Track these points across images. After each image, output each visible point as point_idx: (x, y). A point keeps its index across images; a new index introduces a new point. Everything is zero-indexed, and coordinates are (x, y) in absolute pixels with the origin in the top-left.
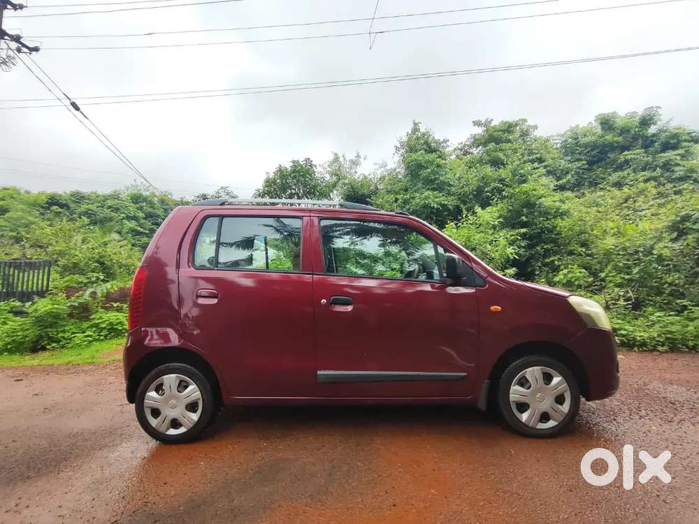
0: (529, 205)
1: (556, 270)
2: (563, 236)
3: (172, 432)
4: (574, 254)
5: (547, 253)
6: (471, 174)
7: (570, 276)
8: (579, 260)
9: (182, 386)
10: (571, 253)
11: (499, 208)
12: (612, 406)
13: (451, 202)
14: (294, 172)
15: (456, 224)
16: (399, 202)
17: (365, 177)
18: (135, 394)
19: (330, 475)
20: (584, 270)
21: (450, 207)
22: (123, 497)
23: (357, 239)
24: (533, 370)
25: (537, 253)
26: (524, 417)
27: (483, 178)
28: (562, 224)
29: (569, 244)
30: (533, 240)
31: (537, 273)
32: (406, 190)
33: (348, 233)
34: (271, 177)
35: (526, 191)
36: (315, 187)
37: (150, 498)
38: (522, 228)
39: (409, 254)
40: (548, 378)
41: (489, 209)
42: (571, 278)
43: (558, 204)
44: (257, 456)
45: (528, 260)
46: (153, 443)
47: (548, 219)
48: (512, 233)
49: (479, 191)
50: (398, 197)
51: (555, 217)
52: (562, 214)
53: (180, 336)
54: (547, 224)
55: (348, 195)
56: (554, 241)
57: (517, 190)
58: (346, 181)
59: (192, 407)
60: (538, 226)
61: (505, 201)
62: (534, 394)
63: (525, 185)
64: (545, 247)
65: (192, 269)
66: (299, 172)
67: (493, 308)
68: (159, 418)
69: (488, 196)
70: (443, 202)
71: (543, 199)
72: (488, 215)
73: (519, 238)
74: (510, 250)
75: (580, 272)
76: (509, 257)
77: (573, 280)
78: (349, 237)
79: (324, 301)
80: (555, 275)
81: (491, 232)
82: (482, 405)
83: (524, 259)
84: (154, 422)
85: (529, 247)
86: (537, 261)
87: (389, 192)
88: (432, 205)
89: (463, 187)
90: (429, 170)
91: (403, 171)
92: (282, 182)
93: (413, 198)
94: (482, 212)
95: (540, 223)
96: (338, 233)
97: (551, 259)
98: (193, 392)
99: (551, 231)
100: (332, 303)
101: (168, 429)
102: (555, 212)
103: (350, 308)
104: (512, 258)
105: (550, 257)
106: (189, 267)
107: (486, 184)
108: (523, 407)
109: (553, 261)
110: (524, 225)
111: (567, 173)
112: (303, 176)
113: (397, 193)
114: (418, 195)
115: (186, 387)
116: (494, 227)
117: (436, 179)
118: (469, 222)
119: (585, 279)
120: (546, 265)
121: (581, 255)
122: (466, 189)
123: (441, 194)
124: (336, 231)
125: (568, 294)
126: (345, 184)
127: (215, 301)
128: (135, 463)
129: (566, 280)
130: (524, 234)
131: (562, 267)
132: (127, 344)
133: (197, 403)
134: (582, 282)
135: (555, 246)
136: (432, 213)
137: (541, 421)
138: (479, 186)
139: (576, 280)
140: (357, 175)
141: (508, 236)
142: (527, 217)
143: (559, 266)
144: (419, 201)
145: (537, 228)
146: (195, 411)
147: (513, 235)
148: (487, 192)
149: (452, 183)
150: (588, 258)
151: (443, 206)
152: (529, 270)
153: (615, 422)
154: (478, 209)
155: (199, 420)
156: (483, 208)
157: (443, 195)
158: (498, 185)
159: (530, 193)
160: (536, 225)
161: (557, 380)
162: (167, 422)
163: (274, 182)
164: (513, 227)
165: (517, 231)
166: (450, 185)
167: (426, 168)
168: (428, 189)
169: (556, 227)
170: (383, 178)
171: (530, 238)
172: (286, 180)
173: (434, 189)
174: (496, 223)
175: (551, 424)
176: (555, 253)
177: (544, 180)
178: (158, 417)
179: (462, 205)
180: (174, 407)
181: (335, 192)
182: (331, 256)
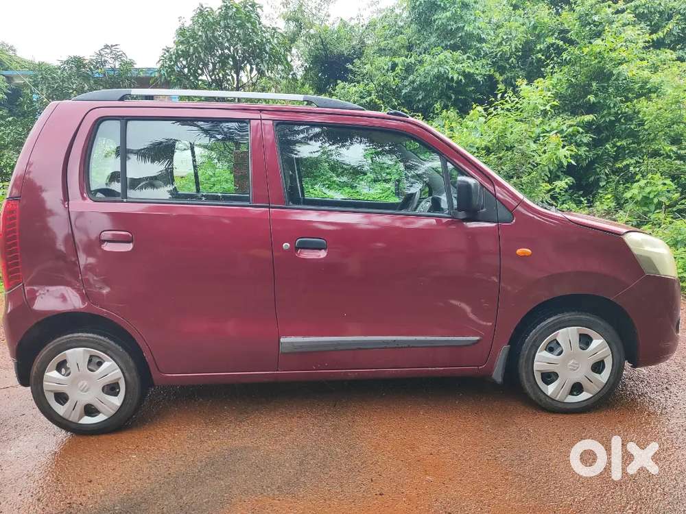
0: (602, 76)
1: (630, 179)
2: (646, 127)
3: (87, 420)
4: (660, 155)
5: (620, 154)
6: (516, 21)
7: (648, 190)
8: (665, 165)
9: (94, 363)
10: (656, 154)
11: (554, 80)
12: (669, 371)
13: (480, 69)
14: (225, 17)
15: (486, 110)
16: (398, 69)
17: (345, 25)
18: (28, 373)
19: (301, 464)
20: (668, 182)
21: (479, 78)
22: (39, 500)
23: (330, 148)
24: (568, 332)
25: (606, 152)
26: (550, 390)
27: (535, 28)
28: (646, 108)
29: (653, 140)
30: (601, 133)
31: (602, 184)
32: (410, 48)
33: (316, 137)
34: (187, 25)
35: (600, 53)
36: (261, 46)
37: (74, 498)
38: (588, 113)
39: (408, 168)
40: (585, 341)
41: (540, 82)
42: (649, 193)
43: (646, 73)
44: (206, 445)
45: (592, 163)
46: (62, 435)
47: (628, 99)
48: (570, 122)
49: (527, 49)
50: (397, 60)
51: (639, 96)
52: (650, 91)
53: (85, 297)
54: (626, 108)
55: (316, 57)
56: (633, 135)
57: (586, 50)
58: (312, 31)
59: (112, 389)
60: (613, 111)
61: (566, 69)
62: (565, 361)
63: (599, 41)
64: (618, 144)
65: (89, 201)
66: (233, 18)
67: (519, 251)
68: (68, 403)
69: (539, 60)
70: (467, 70)
71: (625, 66)
72: (536, 94)
73: (581, 130)
74: (563, 152)
75: (665, 184)
76: (561, 162)
77: (651, 196)
78: (319, 143)
79: (286, 245)
80: (627, 188)
81: (538, 121)
82: (498, 375)
83: (585, 164)
84: (60, 410)
85: (595, 144)
86: (605, 165)
87: (381, 51)
88: (450, 76)
89: (500, 44)
90: (448, 14)
91: (405, 14)
92: (206, 37)
93: (421, 62)
94: (529, 88)
95: (615, 106)
96: (302, 136)
97: (625, 163)
98: (111, 369)
99: (629, 119)
100: (297, 249)
101: (80, 418)
102: (641, 88)
103: (322, 254)
104: (565, 164)
105: (624, 159)
106: (84, 198)
107: (539, 36)
108: (549, 377)
109: (628, 166)
110: (591, 109)
111: (670, 17)
112: (241, 26)
113: (395, 53)
114: (427, 57)
115: (100, 364)
116: (545, 113)
117: (458, 29)
118: (508, 106)
119: (670, 195)
120: (615, 172)
121: (670, 157)
122: (506, 48)
123: (465, 57)
124: (298, 132)
125: (625, 231)
126: (311, 37)
127: (128, 247)
128: (43, 459)
129: (641, 197)
130: (590, 124)
131: (638, 177)
132: (7, 310)
133: (118, 383)
134: (663, 199)
135: (633, 143)
136: (450, 88)
137: (571, 393)
138: (527, 43)
139: (655, 196)
140: (331, 20)
141: (564, 127)
142: (596, 95)
143: (636, 174)
144: (429, 67)
145: (609, 114)
146: (116, 394)
147: (571, 126)
148: (539, 52)
149: (483, 36)
150: (678, 162)
151: (468, 76)
152: (592, 178)
153: (666, 392)
154: (522, 84)
155: (122, 405)
156: (530, 80)
157: (469, 58)
158: (557, 41)
159: (606, 55)
160: (609, 108)
161: (598, 342)
162: (80, 408)
163: (194, 36)
164: (574, 113)
165: (578, 119)
166: (481, 40)
167: (445, 9)
168: (446, 48)
169: (639, 112)
170: (372, 25)
171: (598, 130)
172: (213, 33)
173: (454, 48)
174: (548, 108)
175: (584, 396)
176: (633, 154)
177: (630, 32)
178: (65, 403)
179: (497, 75)
180: (85, 390)
181: (294, 51)
182: (294, 172)
